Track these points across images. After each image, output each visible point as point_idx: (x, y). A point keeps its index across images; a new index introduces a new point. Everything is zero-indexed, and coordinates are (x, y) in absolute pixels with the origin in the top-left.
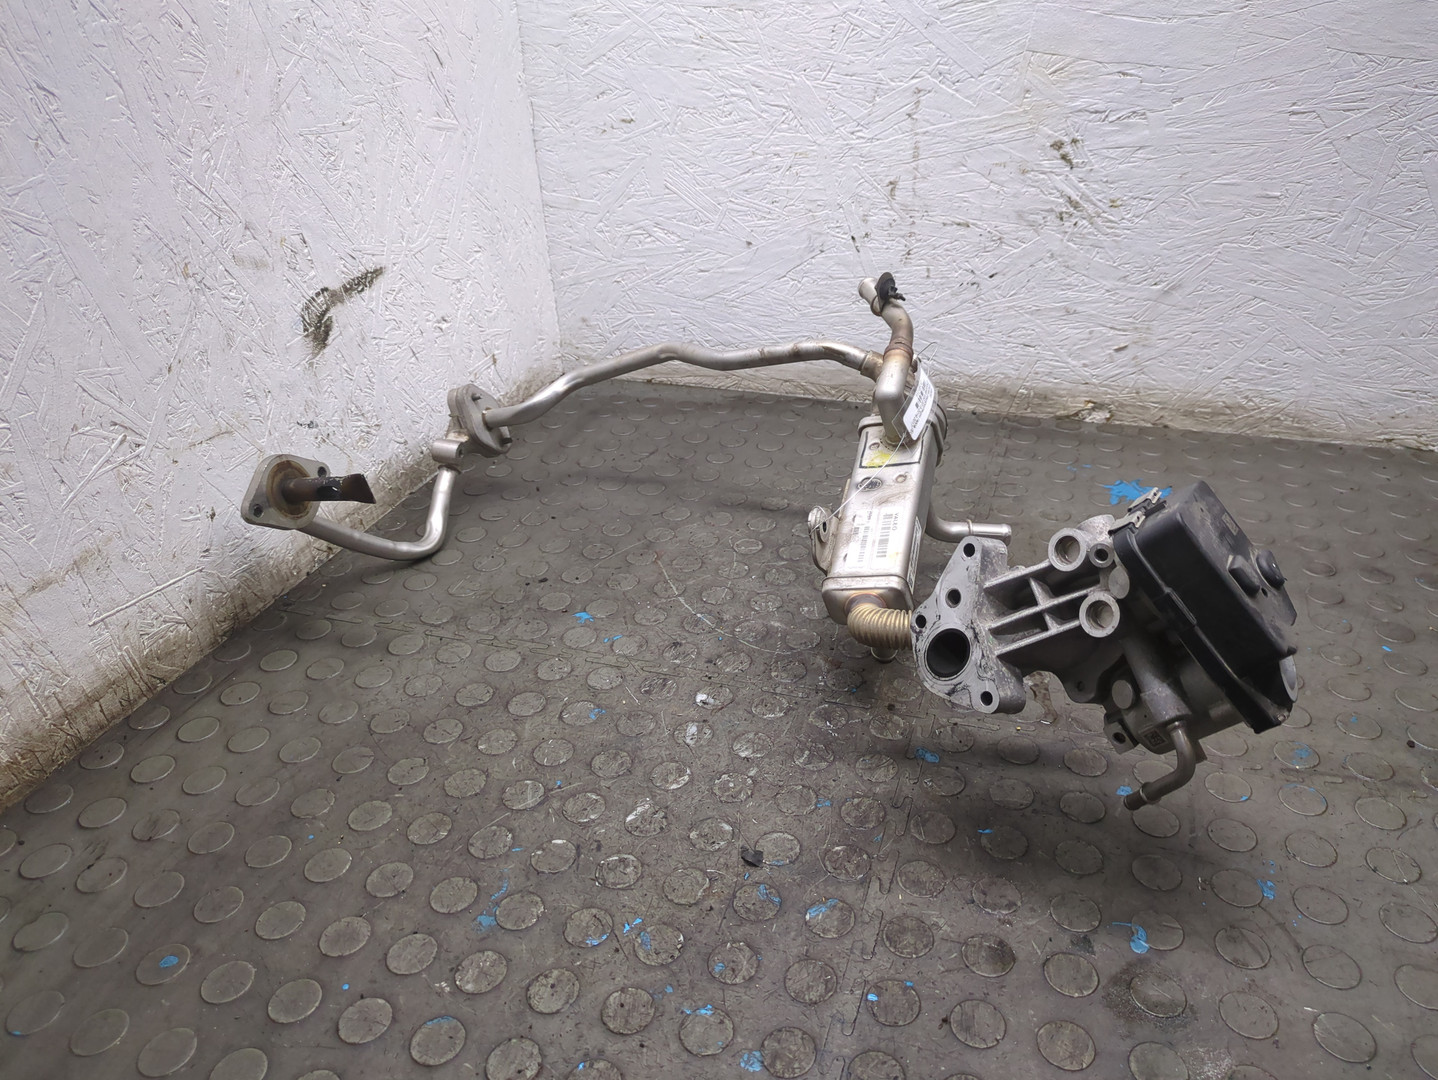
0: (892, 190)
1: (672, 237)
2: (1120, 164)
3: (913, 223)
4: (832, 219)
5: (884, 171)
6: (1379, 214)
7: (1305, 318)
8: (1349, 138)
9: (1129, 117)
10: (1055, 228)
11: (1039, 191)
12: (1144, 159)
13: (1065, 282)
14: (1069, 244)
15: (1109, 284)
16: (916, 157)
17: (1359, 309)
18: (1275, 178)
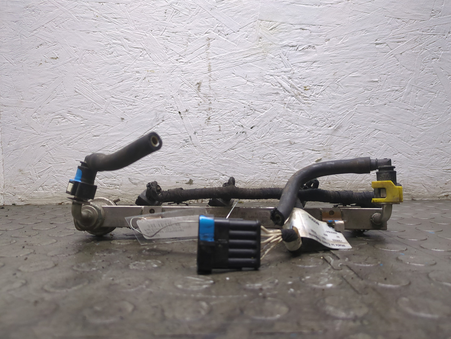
0: (199, 87)
1: (78, 118)
2: (306, 70)
3: (211, 103)
4: (168, 103)
5: (194, 78)
6: (420, 87)
7: (399, 138)
8: (401, 53)
9: (307, 48)
10: (280, 102)
11: (270, 84)
12: (316, 67)
13: (288, 128)
14: (287, 109)
15: (309, 128)
16: (210, 70)
17: (421, 131)
18: (374, 73)
